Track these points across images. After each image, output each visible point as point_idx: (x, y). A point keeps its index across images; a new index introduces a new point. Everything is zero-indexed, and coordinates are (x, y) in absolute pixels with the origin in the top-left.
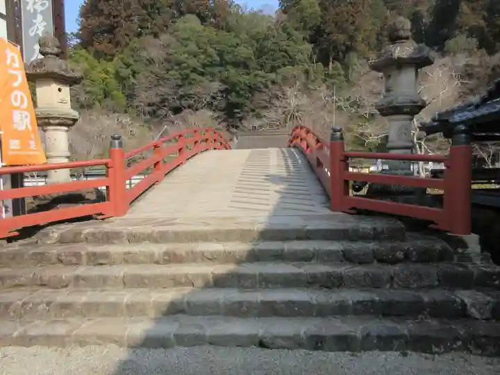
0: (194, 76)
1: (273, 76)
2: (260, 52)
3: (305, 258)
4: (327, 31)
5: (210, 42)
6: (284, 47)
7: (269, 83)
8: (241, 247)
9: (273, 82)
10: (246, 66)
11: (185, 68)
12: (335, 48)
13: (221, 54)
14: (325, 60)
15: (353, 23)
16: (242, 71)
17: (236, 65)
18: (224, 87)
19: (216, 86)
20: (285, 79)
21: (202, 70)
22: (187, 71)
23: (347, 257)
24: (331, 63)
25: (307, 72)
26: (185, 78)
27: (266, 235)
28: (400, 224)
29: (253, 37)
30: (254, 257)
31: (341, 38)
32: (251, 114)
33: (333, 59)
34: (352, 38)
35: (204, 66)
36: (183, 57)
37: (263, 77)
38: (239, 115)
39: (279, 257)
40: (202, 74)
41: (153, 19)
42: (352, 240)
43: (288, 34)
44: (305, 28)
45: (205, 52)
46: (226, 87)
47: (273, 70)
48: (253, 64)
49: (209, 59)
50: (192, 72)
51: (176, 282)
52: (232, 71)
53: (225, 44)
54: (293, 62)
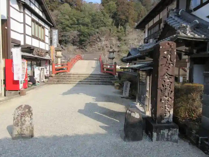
0: (67, 28)
1: (97, 30)
2: (93, 21)
3: (96, 77)
4: (118, 14)
5: (74, 15)
6: (102, 20)
7: (96, 33)
8: (88, 76)
9: (97, 33)
10: (87, 26)
11: (64, 25)
12: (121, 21)
13: (78, 20)
14: (117, 25)
15: (128, 12)
16: (86, 27)
17: (83, 25)
18: (79, 33)
19: (76, 33)
20: (102, 32)
21: (71, 26)
22: (65, 26)
23: (101, 77)
24: (119, 26)
25: (110, 30)
26: (64, 28)
27: (91, 74)
28: (109, 74)
29: (90, 15)
30: (89, 77)
31: (123, 17)
32: (89, 44)
33: (120, 25)
34: (127, 17)
35: (71, 24)
36: (63, 21)
37: (94, 30)
38: (84, 44)
39: (92, 77)
40: (70, 28)
41: (51, 4)
42: (102, 75)
43: (104, 14)
44: (110, 12)
45: (72, 19)
46: (80, 33)
47: (98, 28)
48: (90, 25)
49: (73, 22)
50: (67, 26)
51: (80, 79)
52: (82, 27)
53: (80, 17)
54: (105, 25)
